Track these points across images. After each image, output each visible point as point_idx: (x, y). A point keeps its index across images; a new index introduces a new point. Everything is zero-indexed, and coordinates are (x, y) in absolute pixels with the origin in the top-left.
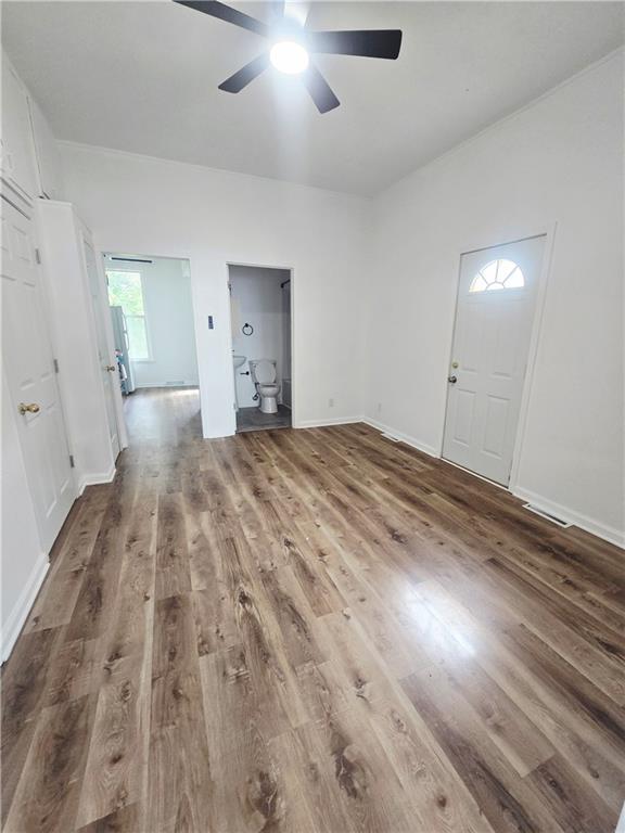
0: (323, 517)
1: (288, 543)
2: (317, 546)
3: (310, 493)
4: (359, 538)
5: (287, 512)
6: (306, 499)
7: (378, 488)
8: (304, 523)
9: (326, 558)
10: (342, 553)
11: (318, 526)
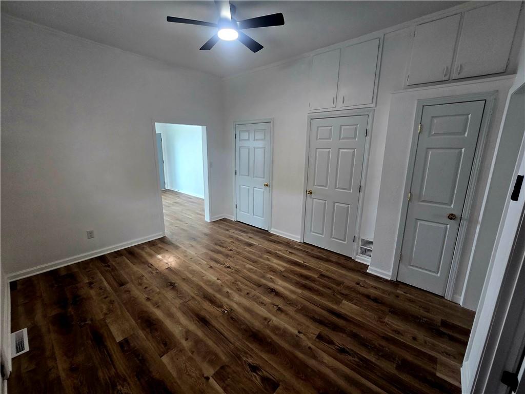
0: (218, 285)
1: (228, 267)
2: (214, 270)
3: (236, 303)
4: (194, 279)
5: (241, 282)
6: (236, 297)
7: (176, 331)
8: (227, 278)
9: (208, 266)
10: (202, 270)
11: (218, 279)
